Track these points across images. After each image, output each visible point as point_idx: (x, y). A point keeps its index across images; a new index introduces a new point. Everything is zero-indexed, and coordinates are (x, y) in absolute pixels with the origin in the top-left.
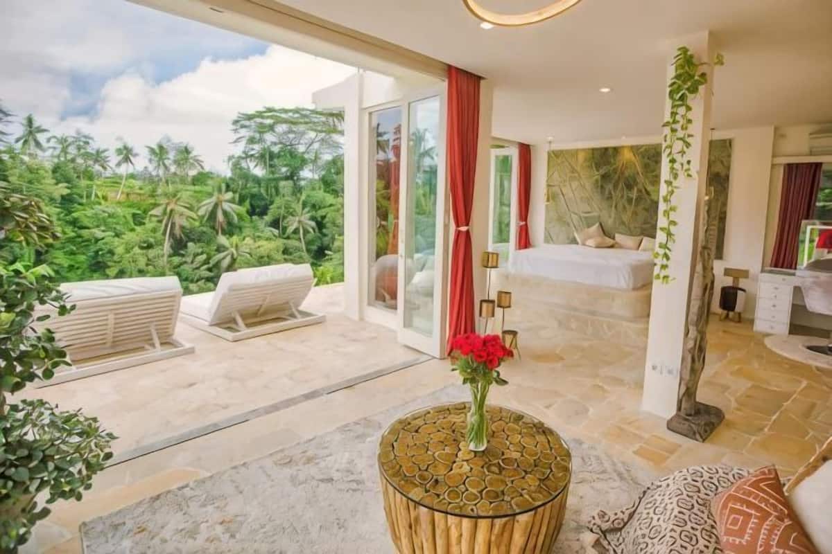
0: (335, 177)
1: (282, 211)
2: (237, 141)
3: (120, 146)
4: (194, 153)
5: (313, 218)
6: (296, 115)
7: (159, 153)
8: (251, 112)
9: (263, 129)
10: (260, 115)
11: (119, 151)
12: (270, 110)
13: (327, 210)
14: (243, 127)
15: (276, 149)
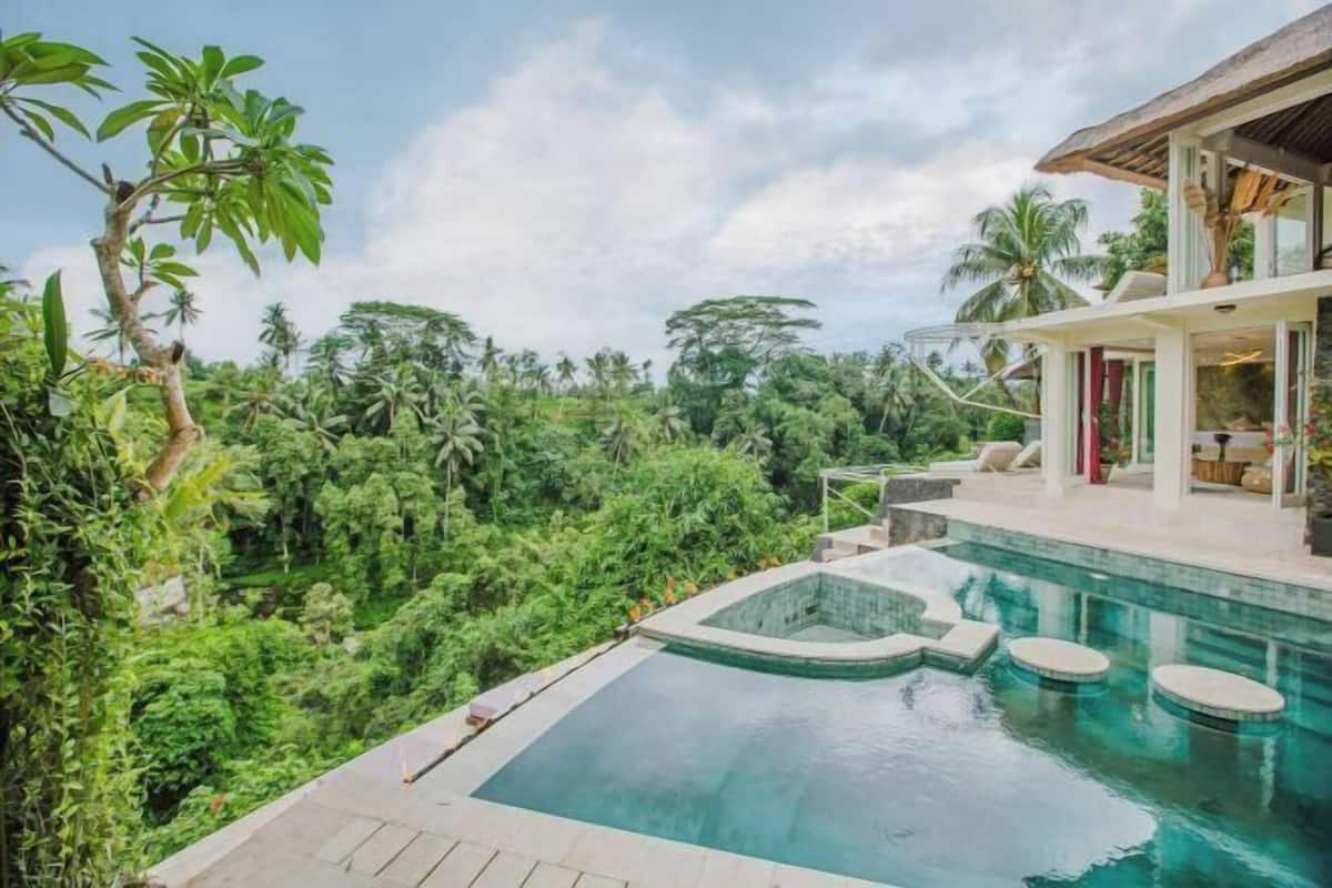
0: (790, 380)
1: (729, 428)
2: (672, 343)
3: (560, 359)
4: (630, 363)
5: (769, 435)
6: (740, 306)
7: (597, 362)
8: (687, 307)
9: (703, 328)
10: (698, 310)
11: (559, 366)
12: (709, 303)
13: (787, 424)
14: (679, 326)
15: (716, 350)
